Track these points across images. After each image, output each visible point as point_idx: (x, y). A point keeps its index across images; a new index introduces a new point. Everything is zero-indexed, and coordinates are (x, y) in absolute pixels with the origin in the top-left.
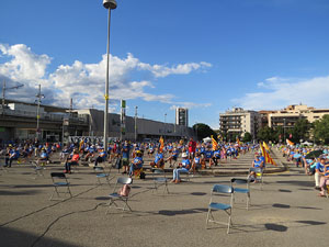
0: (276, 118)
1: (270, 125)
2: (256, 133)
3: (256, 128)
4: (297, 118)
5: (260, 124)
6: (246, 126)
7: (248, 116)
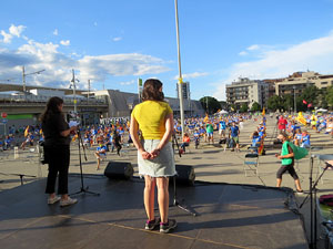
0: (283, 86)
1: (277, 93)
2: (263, 103)
3: (263, 98)
4: (305, 85)
5: (267, 94)
6: (254, 96)
7: (256, 86)
